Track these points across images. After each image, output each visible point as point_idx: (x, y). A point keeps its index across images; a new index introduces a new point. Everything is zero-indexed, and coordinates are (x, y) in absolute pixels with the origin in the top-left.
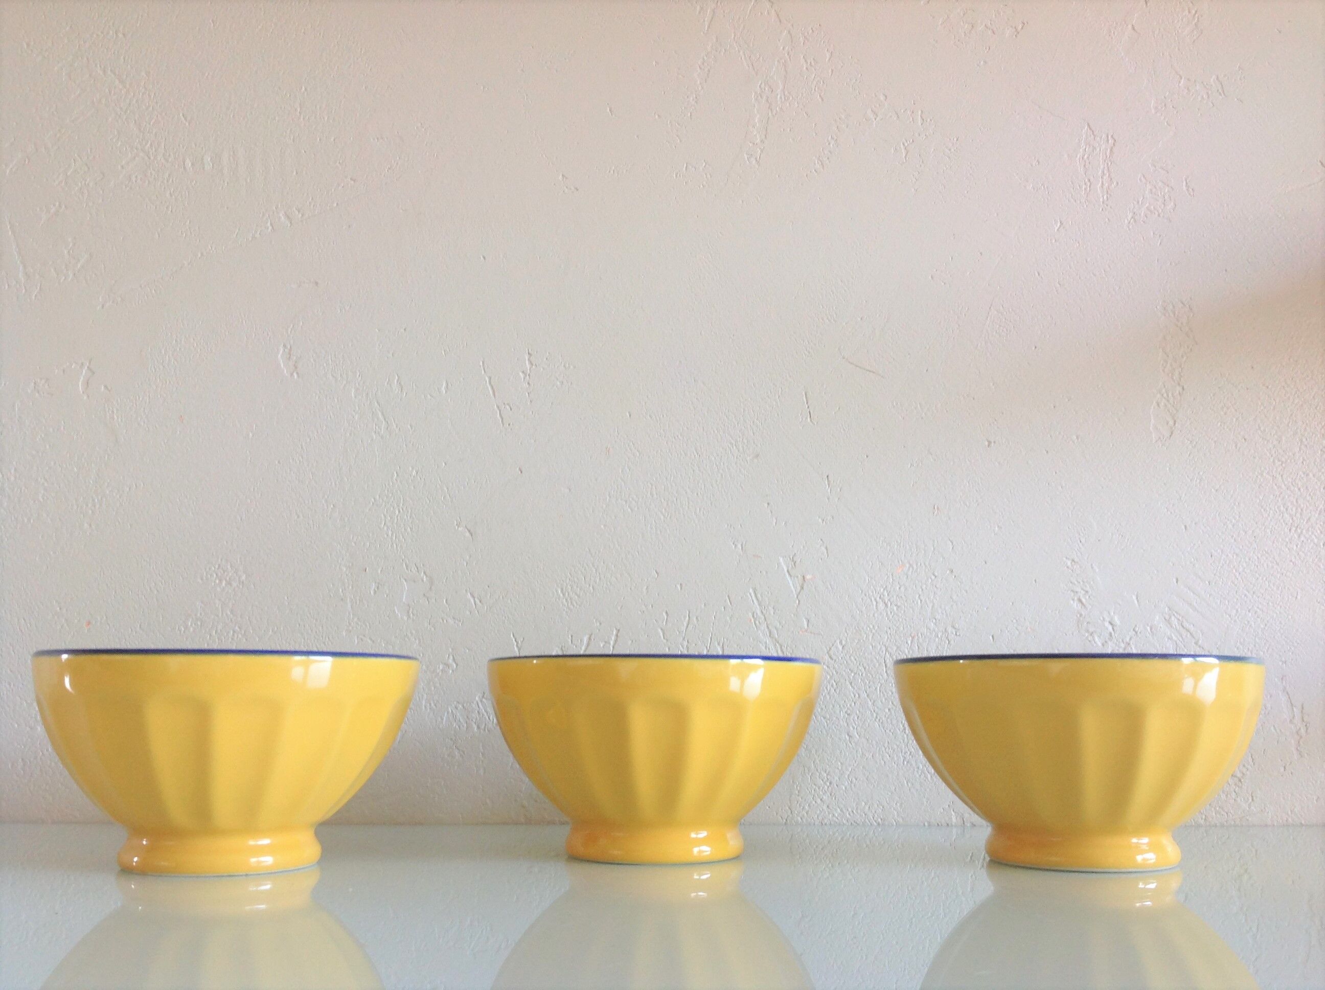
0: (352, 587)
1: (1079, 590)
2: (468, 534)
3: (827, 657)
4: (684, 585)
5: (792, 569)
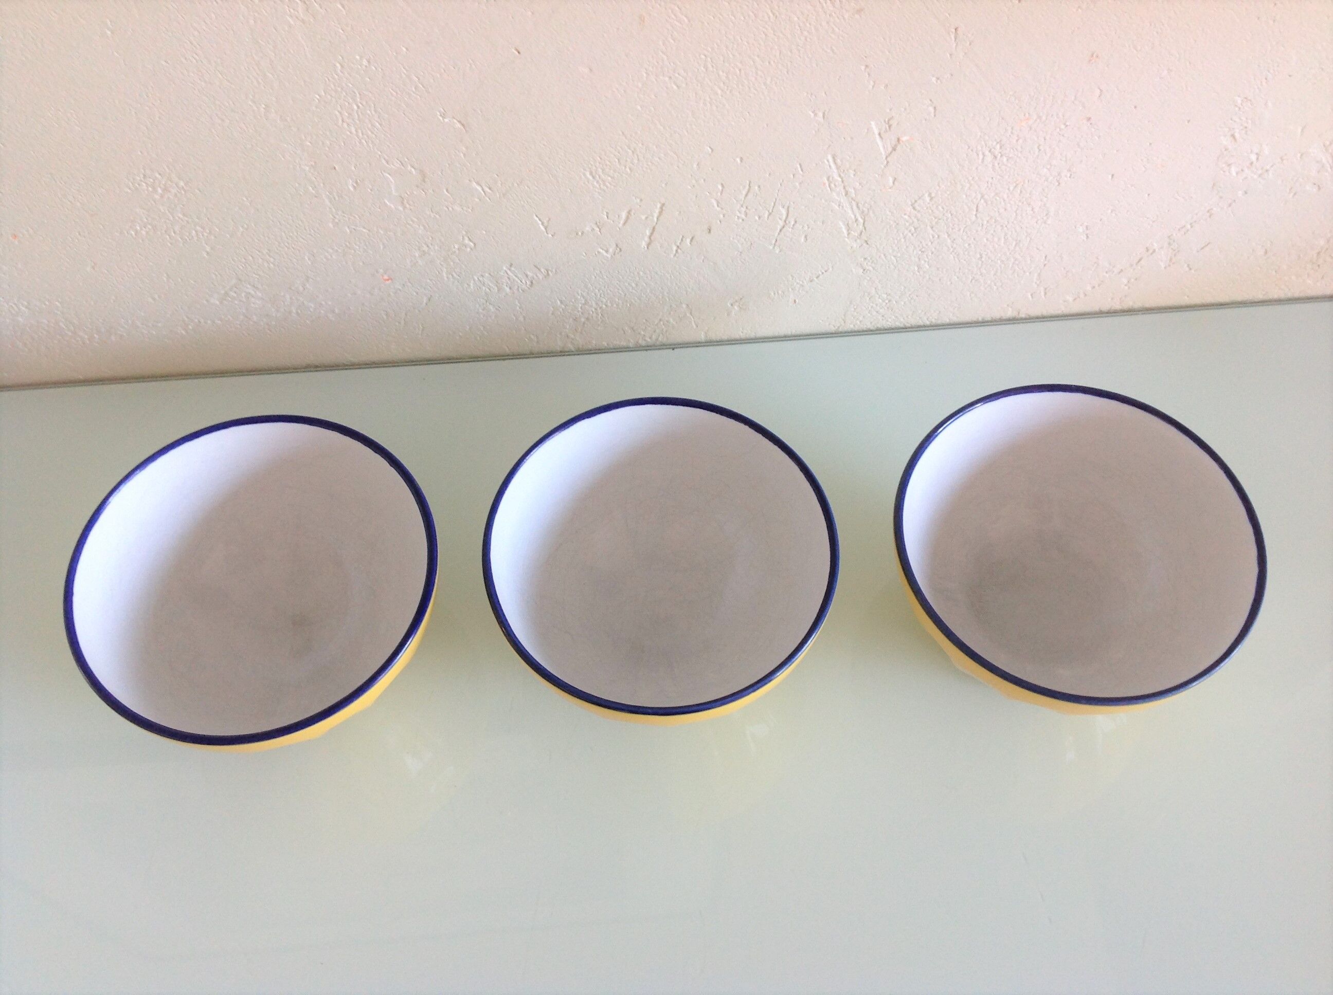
0: (324, 184)
2: (458, 125)
3: (909, 209)
4: (745, 158)
5: (886, 131)
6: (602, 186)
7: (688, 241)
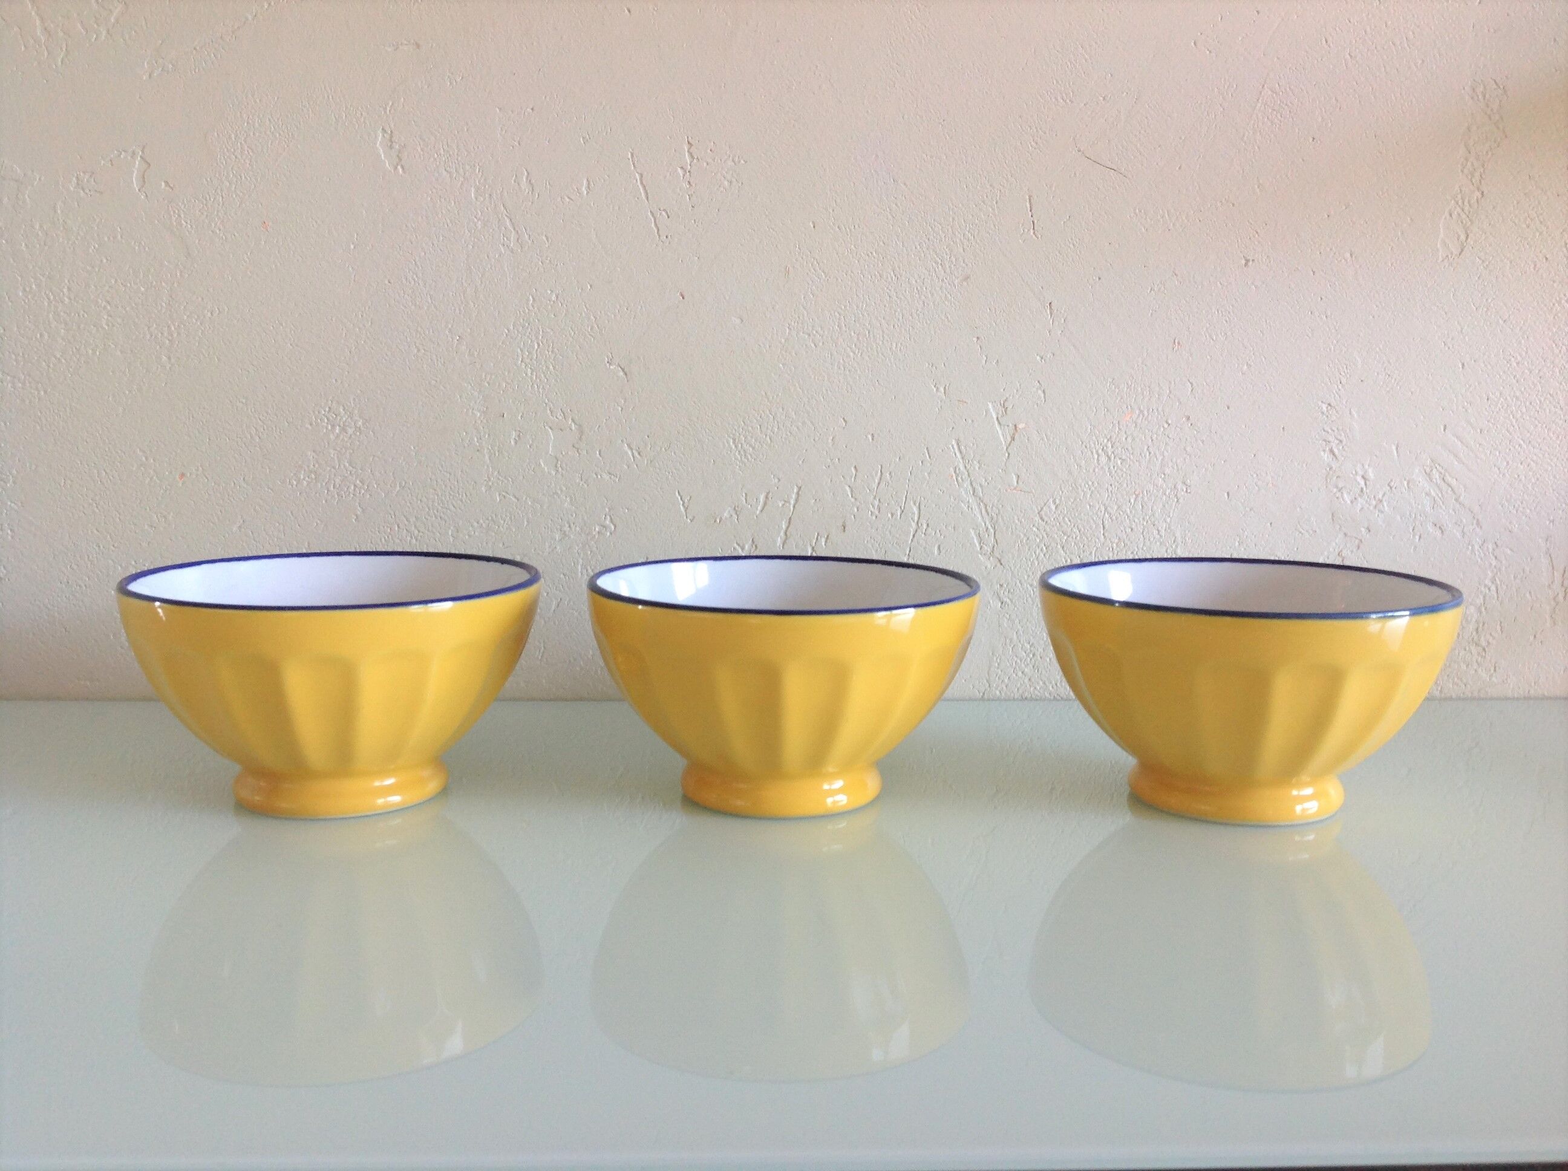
0: (489, 435)
1: (1331, 439)
2: (621, 373)
3: (1037, 518)
4: (876, 436)
5: (1003, 416)
6: (743, 457)
7: (823, 540)
